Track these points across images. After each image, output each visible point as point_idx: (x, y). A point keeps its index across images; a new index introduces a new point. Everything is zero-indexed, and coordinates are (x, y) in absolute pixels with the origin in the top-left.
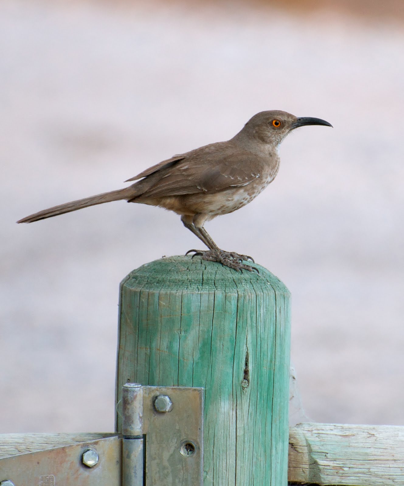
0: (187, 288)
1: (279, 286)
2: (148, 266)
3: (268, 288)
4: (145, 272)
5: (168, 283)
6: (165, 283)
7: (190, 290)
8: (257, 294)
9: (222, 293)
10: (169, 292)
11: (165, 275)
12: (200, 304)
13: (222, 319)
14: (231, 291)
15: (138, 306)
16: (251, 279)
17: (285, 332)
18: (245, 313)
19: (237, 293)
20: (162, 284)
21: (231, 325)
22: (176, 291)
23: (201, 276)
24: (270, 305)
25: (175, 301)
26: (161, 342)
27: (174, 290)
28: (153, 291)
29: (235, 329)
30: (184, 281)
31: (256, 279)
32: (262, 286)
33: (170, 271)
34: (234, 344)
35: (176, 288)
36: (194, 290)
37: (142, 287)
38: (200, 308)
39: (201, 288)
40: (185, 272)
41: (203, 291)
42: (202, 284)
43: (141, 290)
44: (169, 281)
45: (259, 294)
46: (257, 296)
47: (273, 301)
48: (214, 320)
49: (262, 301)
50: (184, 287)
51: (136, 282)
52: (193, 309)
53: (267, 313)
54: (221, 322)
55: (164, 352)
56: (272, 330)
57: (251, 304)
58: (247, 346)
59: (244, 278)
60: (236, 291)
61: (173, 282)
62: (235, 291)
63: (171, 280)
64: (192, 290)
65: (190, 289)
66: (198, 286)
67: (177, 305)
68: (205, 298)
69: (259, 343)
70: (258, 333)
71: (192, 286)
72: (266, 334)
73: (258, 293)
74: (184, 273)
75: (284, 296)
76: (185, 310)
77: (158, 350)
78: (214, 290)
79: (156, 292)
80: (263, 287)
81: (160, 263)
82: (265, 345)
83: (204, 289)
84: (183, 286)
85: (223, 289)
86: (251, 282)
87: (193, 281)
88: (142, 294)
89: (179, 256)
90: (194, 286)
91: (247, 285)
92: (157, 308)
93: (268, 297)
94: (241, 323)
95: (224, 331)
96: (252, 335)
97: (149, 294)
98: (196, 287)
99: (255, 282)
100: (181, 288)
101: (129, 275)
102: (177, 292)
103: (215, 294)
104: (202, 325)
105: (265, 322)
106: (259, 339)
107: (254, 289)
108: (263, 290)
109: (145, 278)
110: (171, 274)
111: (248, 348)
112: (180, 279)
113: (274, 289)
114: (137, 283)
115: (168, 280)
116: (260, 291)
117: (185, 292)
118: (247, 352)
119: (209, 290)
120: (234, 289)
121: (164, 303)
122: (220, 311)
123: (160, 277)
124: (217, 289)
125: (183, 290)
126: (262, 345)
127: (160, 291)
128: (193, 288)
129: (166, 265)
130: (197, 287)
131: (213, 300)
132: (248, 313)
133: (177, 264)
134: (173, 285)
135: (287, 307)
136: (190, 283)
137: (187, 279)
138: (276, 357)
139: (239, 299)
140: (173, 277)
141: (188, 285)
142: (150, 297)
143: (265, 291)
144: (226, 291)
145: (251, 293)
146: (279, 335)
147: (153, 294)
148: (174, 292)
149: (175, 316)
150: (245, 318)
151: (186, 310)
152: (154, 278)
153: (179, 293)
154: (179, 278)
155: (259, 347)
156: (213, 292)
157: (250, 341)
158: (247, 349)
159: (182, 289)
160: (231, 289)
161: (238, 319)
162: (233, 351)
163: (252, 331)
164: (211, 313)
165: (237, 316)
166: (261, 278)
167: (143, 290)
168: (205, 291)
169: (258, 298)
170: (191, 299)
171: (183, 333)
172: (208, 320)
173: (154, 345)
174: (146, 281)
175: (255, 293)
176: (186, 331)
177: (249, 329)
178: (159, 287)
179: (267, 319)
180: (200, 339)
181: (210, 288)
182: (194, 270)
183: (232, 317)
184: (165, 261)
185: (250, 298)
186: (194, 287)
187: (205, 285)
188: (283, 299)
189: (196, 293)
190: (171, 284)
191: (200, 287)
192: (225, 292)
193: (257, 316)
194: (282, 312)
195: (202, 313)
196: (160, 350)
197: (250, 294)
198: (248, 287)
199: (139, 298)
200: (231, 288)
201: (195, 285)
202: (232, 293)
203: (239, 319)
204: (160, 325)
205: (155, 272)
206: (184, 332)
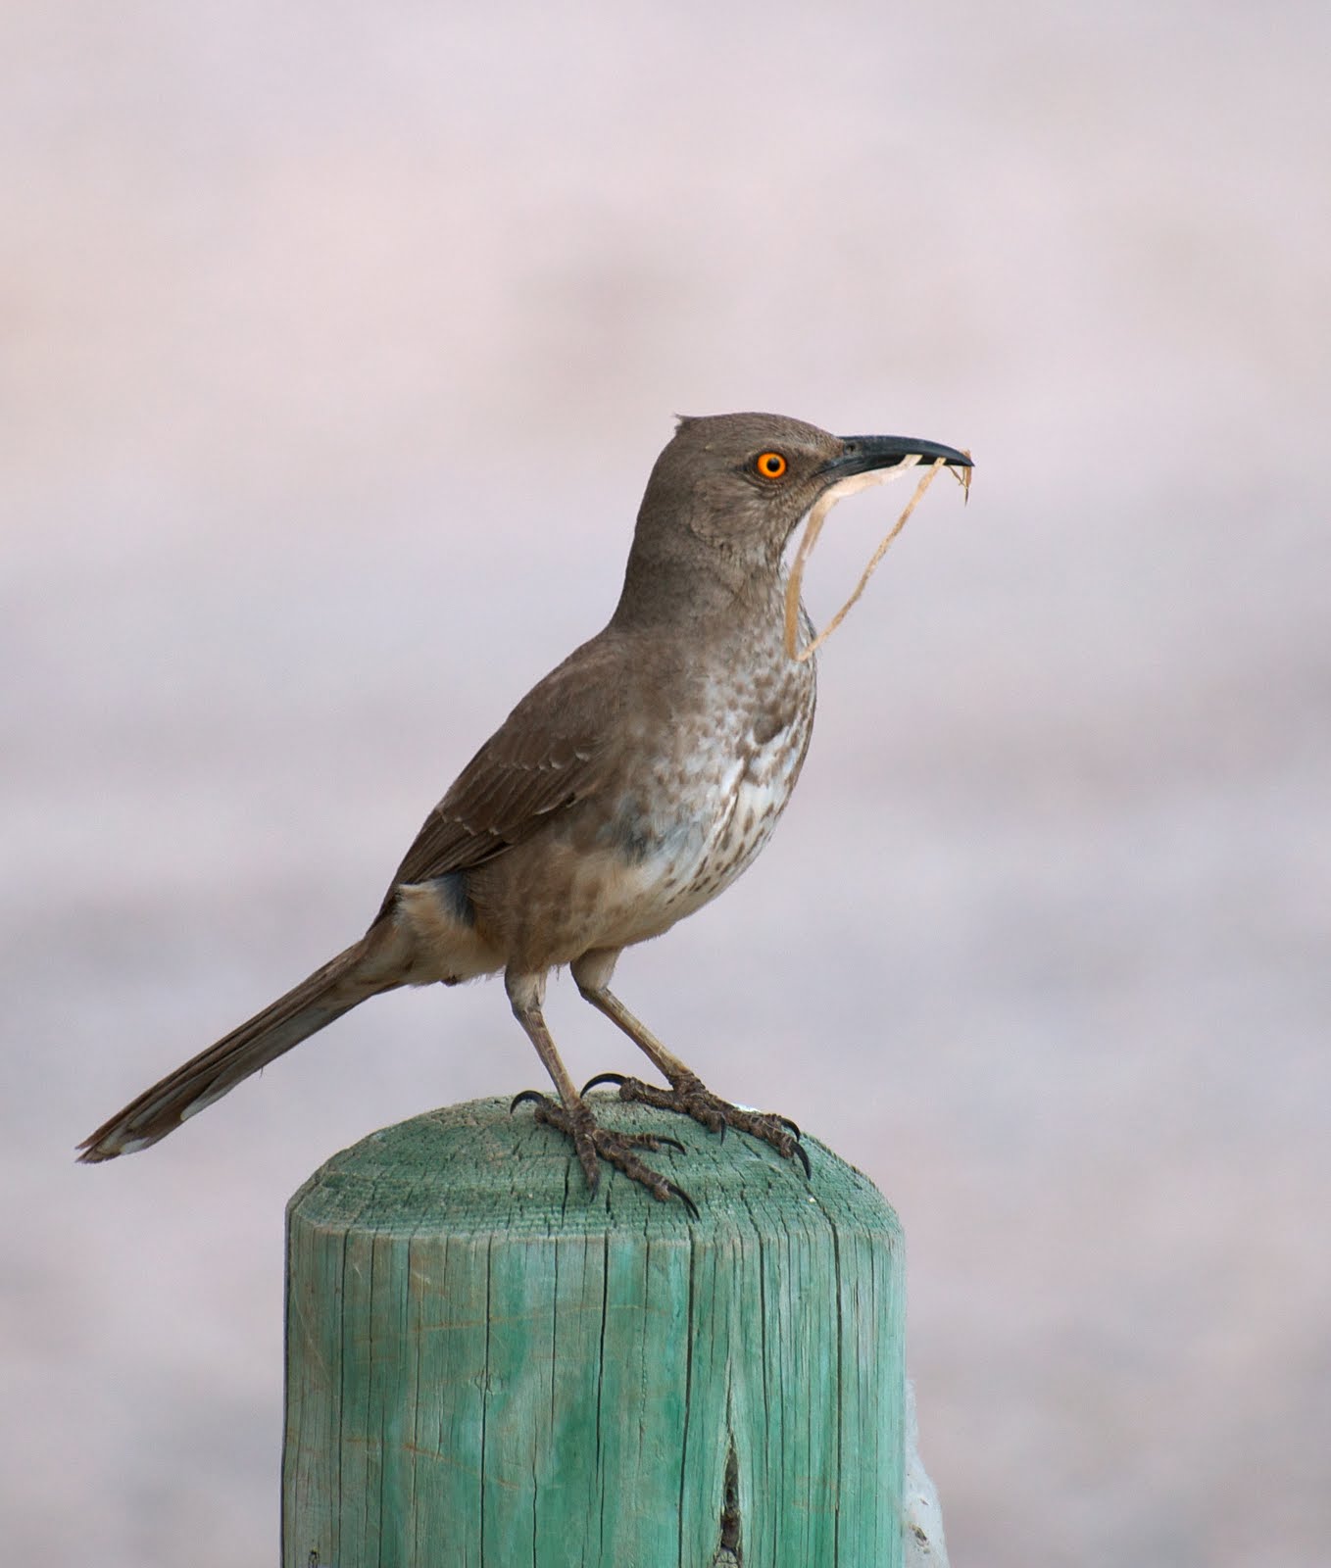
0: (509, 1221)
1: (852, 1206)
2: (383, 1140)
3: (805, 1217)
4: (370, 1162)
5: (443, 1204)
6: (430, 1205)
7: (520, 1229)
8: (765, 1241)
9: (636, 1241)
10: (443, 1237)
11: (433, 1175)
12: (554, 1279)
13: (637, 1334)
14: (669, 1230)
15: (340, 1286)
16: (744, 1186)
17: (878, 1372)
18: (720, 1311)
19: (691, 1237)
20: (423, 1209)
21: (670, 1353)
22: (469, 1235)
23: (561, 1178)
24: (815, 1278)
25: (467, 1273)
26: (421, 1419)
27: (462, 1231)
28: (389, 1234)
29: (686, 1370)
30: (499, 1196)
31: (765, 1183)
32: (784, 1209)
33: (452, 1158)
34: (683, 1424)
35: (470, 1223)
36: (533, 1229)
37: (352, 1220)
38: (555, 1296)
39: (560, 1221)
40: (505, 1162)
41: (566, 1234)
42: (563, 1208)
43: (348, 1231)
44: (447, 1198)
45: (773, 1238)
46: (765, 1247)
47: (827, 1264)
48: (605, 1337)
49: (784, 1264)
50: (496, 1220)
51: (333, 1202)
52: (529, 1301)
53: (803, 1309)
54: (632, 1345)
55: (430, 1456)
56: (825, 1366)
57: (743, 1278)
58: (729, 1430)
59: (717, 1180)
60: (686, 1233)
61: (462, 1202)
62: (681, 1234)
63: (455, 1192)
64: (526, 1229)
65: (517, 1228)
66: (550, 1215)
67: (473, 1285)
68: (572, 1257)
69: (776, 1416)
70: (771, 1380)
71: (526, 1216)
72: (803, 1384)
73: (770, 1235)
74: (500, 1167)
75: (870, 1241)
76: (501, 1303)
77: (409, 1446)
78: (604, 1228)
79: (400, 1236)
80: (790, 1212)
81: (426, 1129)
82: (799, 1425)
83: (568, 1224)
84: (494, 1216)
85: (637, 1224)
86: (745, 1195)
87: (531, 1196)
88: (352, 1243)
89: (497, 1102)
90: (534, 1216)
91: (728, 1207)
92: (405, 1295)
93: (805, 1250)
94: (707, 1345)
95: (643, 1377)
96: (750, 1391)
97: (376, 1245)
98: (539, 1219)
99: (757, 1198)
100: (487, 1224)
101: (317, 1175)
102: (472, 1237)
103: (610, 1243)
104: (562, 1356)
105: (796, 1343)
106: (774, 1404)
107: (752, 1221)
108: (789, 1223)
109: (366, 1187)
110: (455, 1173)
111: (735, 1438)
112: (484, 1189)
113: (830, 1219)
114: (338, 1206)
115: (443, 1196)
116: (776, 1229)
117: (501, 1236)
118: (731, 1451)
119: (587, 1228)
120: (677, 1224)
121: (428, 1280)
122: (629, 1306)
123: (415, 1182)
124: (615, 1226)
125: (493, 1230)
126: (786, 1422)
127: (413, 1235)
128: (529, 1223)
129: (445, 1136)
130: (545, 1220)
131: (600, 1265)
132: (731, 1308)
133: (480, 1134)
134: (458, 1212)
135: (884, 1282)
136: (519, 1205)
137: (510, 1189)
138: (842, 1464)
139: (696, 1260)
140: (462, 1184)
141: (513, 1210)
142: (380, 1258)
143: (795, 1228)
144: (649, 1232)
145: (741, 1238)
146: (852, 1386)
147: (389, 1245)
148: (461, 1237)
149: (468, 1323)
150: (720, 1329)
151: (503, 1304)
152: (395, 1187)
153: (480, 1241)
154: (482, 1186)
155: (775, 1431)
156: (603, 1236)
157: (743, 1411)
158: (730, 1440)
159: (490, 1226)
160: (667, 1223)
161: (695, 1334)
162: (681, 1450)
163: (748, 1375)
164: (596, 1311)
165: (691, 1321)
166: (782, 1181)
167: (356, 1229)
168: (572, 1232)
169: (771, 1253)
170: (522, 1263)
171: (495, 1388)
172: (584, 1335)
173: (394, 1430)
174: (369, 1196)
175: (756, 1236)
176: (506, 1379)
177: (737, 1367)
178: (409, 1220)
179: (804, 1328)
180: (556, 1410)
181: (590, 1220)
182: (538, 1156)
183: (674, 1325)
184: (443, 1121)
185: (739, 1256)
186: (532, 1221)
187: (573, 1211)
188: (867, 1255)
189: (538, 1241)
190: (454, 1208)
191: (556, 1220)
192: (645, 1234)
193: (767, 1318)
194: (865, 1300)
195: (562, 1314)
196: (416, 1449)
197: (738, 1241)
198: (730, 1214)
199: (341, 1258)
200: (669, 1221)
201: (537, 1213)
202: (670, 1239)
203: (698, 1334)
204: (414, 1356)
205: (401, 1162)
206: (499, 1384)
